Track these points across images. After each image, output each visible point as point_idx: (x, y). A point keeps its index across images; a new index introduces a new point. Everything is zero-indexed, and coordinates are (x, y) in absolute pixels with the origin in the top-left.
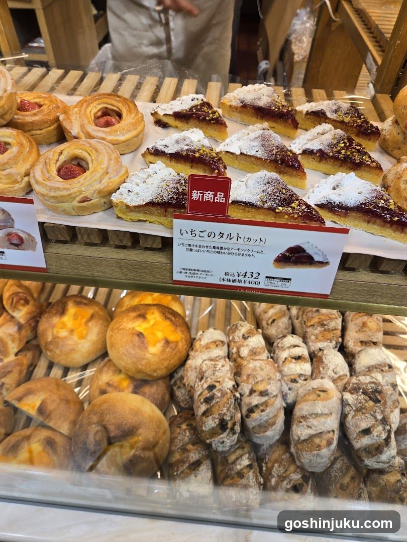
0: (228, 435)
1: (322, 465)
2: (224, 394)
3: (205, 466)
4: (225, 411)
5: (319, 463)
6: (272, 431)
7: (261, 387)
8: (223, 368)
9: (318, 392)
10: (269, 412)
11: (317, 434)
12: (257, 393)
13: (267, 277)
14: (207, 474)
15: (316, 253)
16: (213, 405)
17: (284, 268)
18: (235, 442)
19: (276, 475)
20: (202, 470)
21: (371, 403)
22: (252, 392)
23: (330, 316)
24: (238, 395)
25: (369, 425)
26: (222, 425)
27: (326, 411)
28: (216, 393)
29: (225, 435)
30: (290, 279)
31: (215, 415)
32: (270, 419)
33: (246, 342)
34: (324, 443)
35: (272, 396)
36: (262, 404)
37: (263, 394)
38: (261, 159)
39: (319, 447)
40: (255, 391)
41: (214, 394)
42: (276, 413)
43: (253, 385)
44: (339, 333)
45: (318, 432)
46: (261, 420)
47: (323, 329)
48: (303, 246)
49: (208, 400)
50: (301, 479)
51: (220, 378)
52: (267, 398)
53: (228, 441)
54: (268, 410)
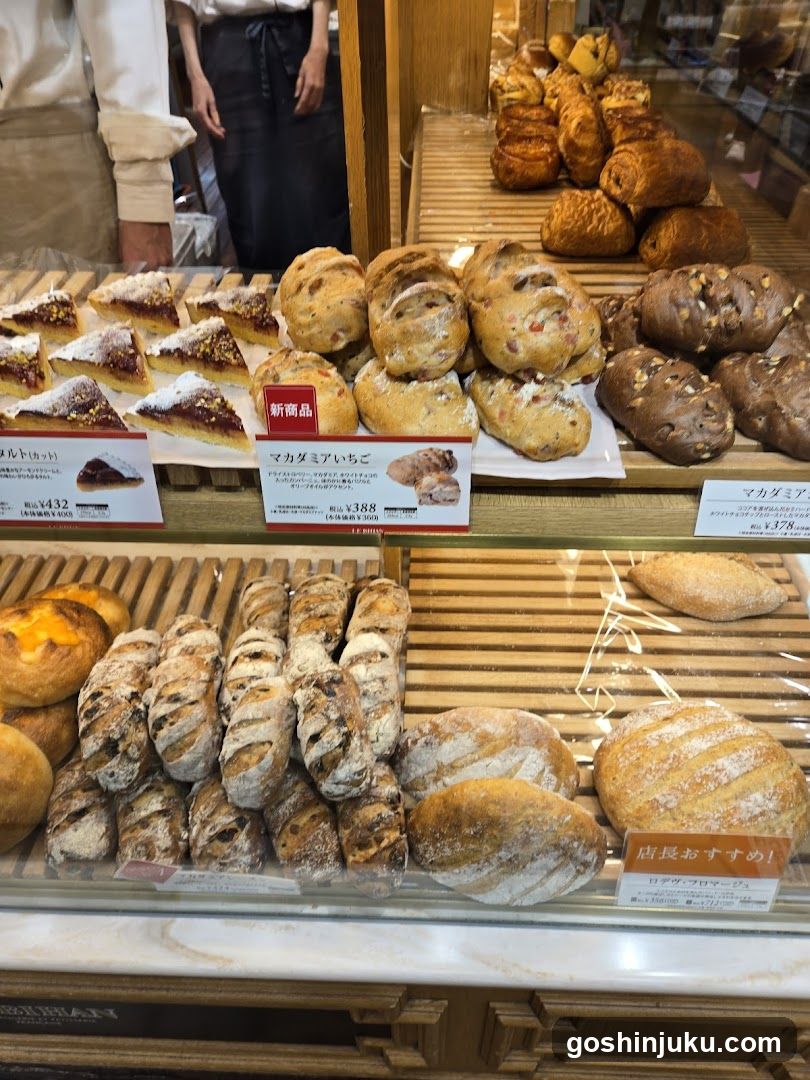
0: (119, 763)
1: (253, 793)
2: (114, 704)
3: (94, 816)
4: (113, 727)
5: (249, 790)
6: (189, 753)
7: (171, 691)
8: (119, 670)
9: (258, 693)
10: (182, 725)
11: (244, 748)
12: (164, 699)
13: (77, 505)
14: (95, 828)
15: (122, 468)
16: (96, 720)
17: (92, 490)
18: (135, 775)
19: (198, 822)
20: (87, 821)
21: (324, 697)
22: (159, 697)
23: (323, 597)
24: (141, 707)
25: (318, 729)
26: (111, 747)
27: (260, 716)
28: (102, 703)
29: (114, 762)
30: (106, 506)
31: (97, 734)
32: (185, 736)
33: (181, 639)
34: (255, 759)
35: (187, 702)
36: (172, 714)
37: (175, 698)
38: (93, 364)
39: (247, 766)
40: (162, 697)
41: (99, 704)
42: (194, 727)
43: (161, 689)
44: (337, 620)
45: (245, 744)
46: (170, 737)
47: (307, 616)
48: (105, 459)
49: (89, 714)
50: (234, 823)
51: (112, 682)
52: (178, 705)
53: (122, 772)
54: (180, 722)
